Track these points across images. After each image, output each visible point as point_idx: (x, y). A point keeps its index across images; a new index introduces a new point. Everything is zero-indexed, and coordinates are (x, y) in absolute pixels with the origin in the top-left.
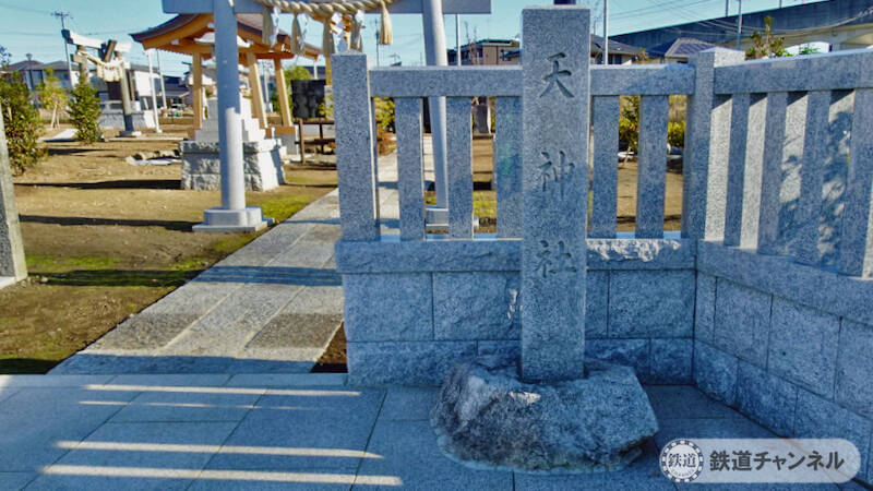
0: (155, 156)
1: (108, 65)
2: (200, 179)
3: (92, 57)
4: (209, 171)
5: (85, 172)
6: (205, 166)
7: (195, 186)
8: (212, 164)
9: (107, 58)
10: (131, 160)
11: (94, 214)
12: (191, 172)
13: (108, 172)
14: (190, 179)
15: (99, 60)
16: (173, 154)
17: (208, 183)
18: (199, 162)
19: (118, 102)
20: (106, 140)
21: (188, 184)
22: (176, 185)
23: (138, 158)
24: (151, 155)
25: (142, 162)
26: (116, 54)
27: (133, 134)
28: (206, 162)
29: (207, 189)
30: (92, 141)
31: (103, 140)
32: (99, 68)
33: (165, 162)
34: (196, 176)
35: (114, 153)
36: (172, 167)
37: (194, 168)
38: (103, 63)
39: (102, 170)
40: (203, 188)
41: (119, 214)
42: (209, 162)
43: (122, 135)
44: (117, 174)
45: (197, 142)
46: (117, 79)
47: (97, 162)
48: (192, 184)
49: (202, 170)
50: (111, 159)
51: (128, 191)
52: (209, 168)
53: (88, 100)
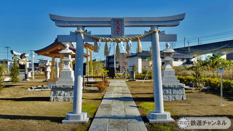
0: (36, 87)
1: (22, 60)
2: (56, 98)
3: (18, 58)
4: (60, 95)
5: (15, 94)
6: (59, 93)
7: (54, 100)
8: (61, 93)
9: (22, 58)
10: (29, 89)
11: (22, 114)
12: (54, 95)
13: (23, 94)
14: (53, 98)
15: (20, 59)
16: (41, 87)
17: (59, 99)
18: (57, 92)
19: (24, 70)
20: (19, 82)
21: (52, 99)
22: (47, 99)
23: (31, 88)
24: (35, 87)
25: (33, 90)
26: (25, 57)
27: (27, 80)
28: (59, 92)
29: (59, 101)
30: (16, 82)
31: (18, 82)
32: (20, 61)
33: (40, 90)
34: (55, 96)
35: (23, 86)
36: (43, 92)
37: (55, 94)
38: (21, 59)
39: (20, 93)
40: (57, 101)
41: (31, 113)
42: (60, 92)
43: (24, 80)
44: (25, 94)
45: (56, 85)
46: (24, 64)
47: (19, 90)
48: (54, 99)
49: (57, 94)
50: (23, 89)
51: (32, 102)
52: (60, 94)
53: (16, 70)
